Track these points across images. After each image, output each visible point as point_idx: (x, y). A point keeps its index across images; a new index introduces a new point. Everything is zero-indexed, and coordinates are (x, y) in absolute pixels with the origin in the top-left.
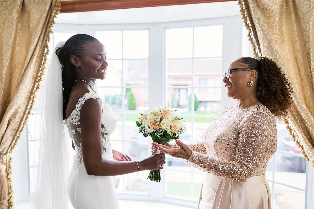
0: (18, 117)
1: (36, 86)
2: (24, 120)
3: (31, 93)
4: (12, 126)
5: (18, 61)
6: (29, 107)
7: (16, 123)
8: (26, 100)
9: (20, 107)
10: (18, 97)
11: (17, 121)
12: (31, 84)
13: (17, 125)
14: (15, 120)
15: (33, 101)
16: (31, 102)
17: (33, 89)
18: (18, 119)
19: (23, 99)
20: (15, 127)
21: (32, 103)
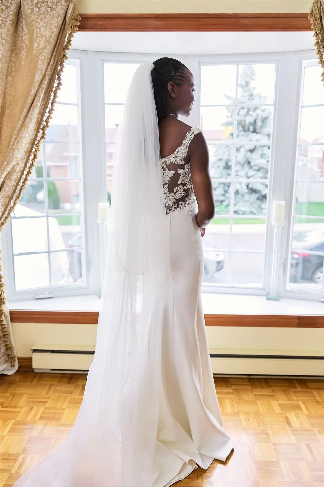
0: (14, 178)
1: (40, 135)
2: (21, 184)
3: (33, 144)
4: (5, 191)
5: (9, 99)
6: (28, 165)
7: (11, 187)
8: (26, 154)
9: (18, 164)
10: (18, 149)
11: (12, 184)
12: (34, 131)
13: (12, 190)
14: (11, 183)
15: (35, 156)
16: (31, 157)
17: (35, 139)
18: (14, 181)
19: (23, 153)
20: (8, 193)
21: (34, 159)
